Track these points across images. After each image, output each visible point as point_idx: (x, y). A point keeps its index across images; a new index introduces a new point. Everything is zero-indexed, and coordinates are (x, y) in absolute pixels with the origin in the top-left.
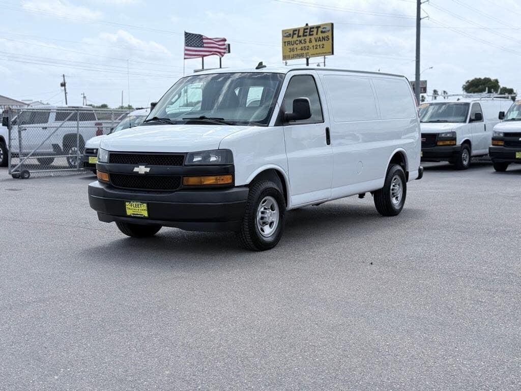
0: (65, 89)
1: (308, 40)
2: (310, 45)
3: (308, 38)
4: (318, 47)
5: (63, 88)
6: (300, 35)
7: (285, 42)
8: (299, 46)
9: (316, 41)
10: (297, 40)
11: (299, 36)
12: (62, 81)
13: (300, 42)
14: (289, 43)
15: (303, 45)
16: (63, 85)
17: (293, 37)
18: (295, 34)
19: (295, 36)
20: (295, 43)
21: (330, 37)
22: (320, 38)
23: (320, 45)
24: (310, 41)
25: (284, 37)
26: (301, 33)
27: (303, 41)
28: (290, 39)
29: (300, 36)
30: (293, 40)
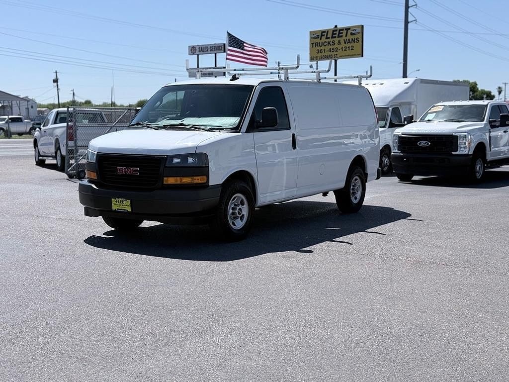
0: (57, 85)
1: (336, 42)
2: (339, 47)
3: (336, 40)
4: (348, 49)
5: (56, 84)
6: (328, 36)
7: (313, 44)
8: (327, 48)
9: (345, 43)
10: (326, 42)
11: (327, 38)
12: (54, 78)
13: (329, 43)
14: (317, 44)
15: (332, 47)
16: (56, 81)
17: (321, 39)
18: (324, 35)
19: (324, 38)
20: (323, 44)
21: (360, 40)
22: (349, 40)
23: (349, 47)
24: (339, 43)
25: (311, 38)
26: (330, 35)
27: (331, 43)
28: (318, 40)
29: (329, 38)
30: (321, 41)
